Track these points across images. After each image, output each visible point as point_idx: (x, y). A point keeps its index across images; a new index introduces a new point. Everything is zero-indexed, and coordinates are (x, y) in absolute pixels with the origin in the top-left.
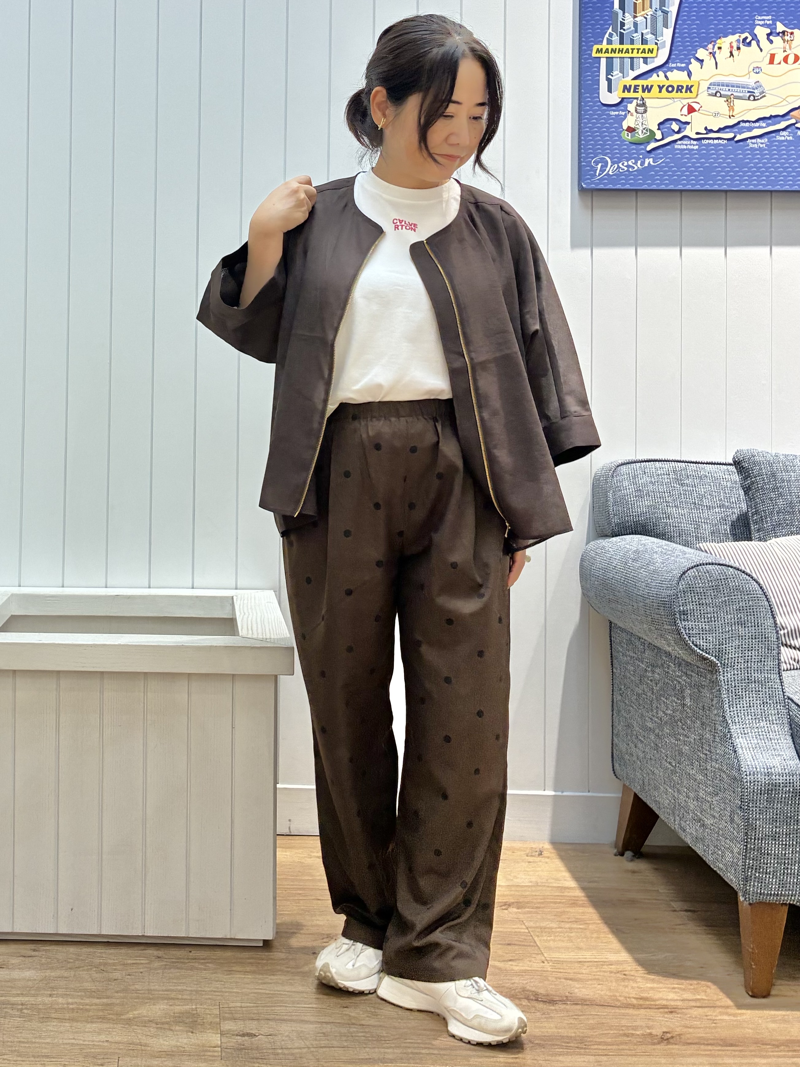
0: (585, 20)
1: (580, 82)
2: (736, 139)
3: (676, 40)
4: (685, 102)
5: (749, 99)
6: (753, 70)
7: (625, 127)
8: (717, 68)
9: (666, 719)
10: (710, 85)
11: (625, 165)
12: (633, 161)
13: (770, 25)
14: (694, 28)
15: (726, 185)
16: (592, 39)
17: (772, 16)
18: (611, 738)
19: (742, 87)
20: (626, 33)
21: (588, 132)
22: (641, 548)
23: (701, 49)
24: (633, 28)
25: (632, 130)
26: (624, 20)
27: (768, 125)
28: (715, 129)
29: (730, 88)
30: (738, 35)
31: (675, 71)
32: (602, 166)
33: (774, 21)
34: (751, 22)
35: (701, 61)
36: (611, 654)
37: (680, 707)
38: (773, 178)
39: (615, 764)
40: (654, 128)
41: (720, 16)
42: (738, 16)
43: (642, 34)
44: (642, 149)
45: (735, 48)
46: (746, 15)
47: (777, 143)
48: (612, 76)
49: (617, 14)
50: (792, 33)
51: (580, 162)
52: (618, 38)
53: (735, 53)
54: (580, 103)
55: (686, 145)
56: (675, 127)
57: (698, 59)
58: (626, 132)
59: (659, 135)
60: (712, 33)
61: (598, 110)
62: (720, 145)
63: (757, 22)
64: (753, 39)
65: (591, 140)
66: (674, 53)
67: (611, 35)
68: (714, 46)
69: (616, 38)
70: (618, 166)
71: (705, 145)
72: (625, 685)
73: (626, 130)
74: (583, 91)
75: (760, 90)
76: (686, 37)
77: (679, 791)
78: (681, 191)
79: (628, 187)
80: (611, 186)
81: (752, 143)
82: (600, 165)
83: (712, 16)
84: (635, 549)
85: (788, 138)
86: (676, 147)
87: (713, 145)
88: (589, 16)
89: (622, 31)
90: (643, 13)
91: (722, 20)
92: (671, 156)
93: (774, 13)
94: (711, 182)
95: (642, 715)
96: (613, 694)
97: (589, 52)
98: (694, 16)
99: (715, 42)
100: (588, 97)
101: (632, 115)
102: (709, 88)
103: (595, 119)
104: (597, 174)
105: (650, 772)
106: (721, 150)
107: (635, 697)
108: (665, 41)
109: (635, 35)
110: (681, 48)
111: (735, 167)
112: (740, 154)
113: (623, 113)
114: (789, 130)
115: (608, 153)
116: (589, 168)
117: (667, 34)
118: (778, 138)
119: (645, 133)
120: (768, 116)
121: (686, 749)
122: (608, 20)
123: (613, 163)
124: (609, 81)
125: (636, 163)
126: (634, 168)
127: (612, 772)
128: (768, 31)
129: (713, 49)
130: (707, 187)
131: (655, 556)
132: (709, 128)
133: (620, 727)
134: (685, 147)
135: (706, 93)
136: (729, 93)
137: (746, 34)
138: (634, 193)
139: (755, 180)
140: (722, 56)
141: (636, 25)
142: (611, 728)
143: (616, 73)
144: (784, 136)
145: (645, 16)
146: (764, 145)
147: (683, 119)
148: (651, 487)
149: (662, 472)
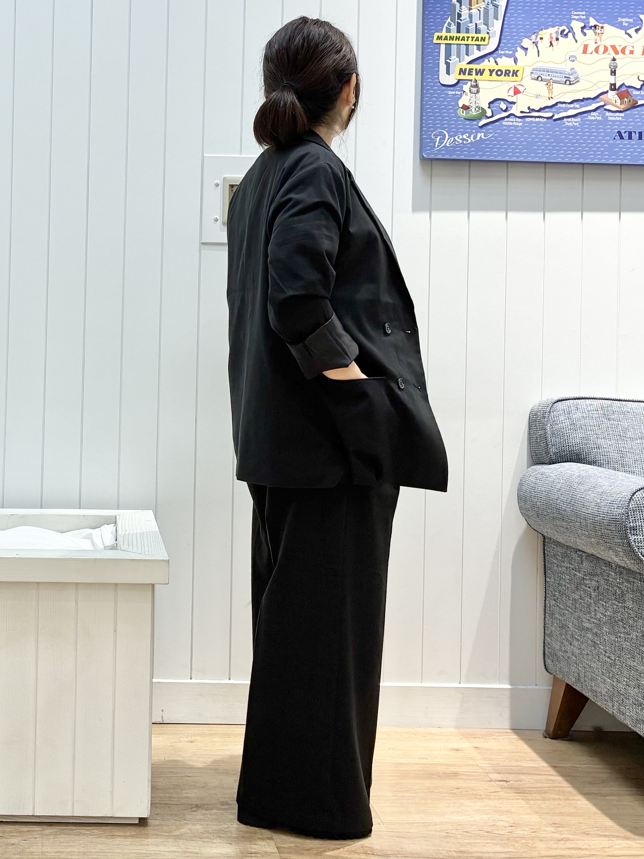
0: (427, 11)
1: (422, 65)
2: (554, 118)
3: (504, 30)
4: (512, 84)
5: (565, 83)
6: (570, 58)
7: (461, 105)
8: (539, 56)
9: (604, 619)
10: (533, 70)
11: (460, 138)
12: (467, 135)
13: (584, 19)
14: (520, 21)
15: (545, 157)
16: (434, 28)
17: (586, 11)
18: (543, 638)
19: (560, 73)
20: (463, 23)
21: (429, 108)
22: (584, 474)
23: (526, 39)
24: (468, 19)
25: (466, 108)
26: (461, 12)
27: (581, 107)
28: (537, 109)
29: (550, 73)
30: (557, 27)
31: (504, 57)
32: (440, 139)
33: (588, 16)
34: (568, 16)
35: (526, 49)
36: (545, 566)
37: (621, 610)
38: (584, 152)
39: (547, 660)
40: (485, 106)
41: (542, 10)
42: (557, 11)
43: (476, 24)
44: (475, 125)
45: (554, 39)
46: (564, 11)
47: (588, 122)
48: (450, 60)
49: (455, 6)
50: (602, 27)
51: (421, 135)
52: (456, 27)
53: (554, 43)
54: (422, 83)
55: (512, 122)
56: (503, 106)
57: (523, 48)
58: (462, 110)
59: (489, 114)
60: (535, 25)
61: (437, 90)
62: (539, 123)
63: (573, 17)
64: (569, 32)
65: (432, 116)
66: (502, 41)
67: (449, 24)
68: (537, 36)
69: (454, 27)
70: (454, 139)
71: (527, 122)
72: (560, 591)
73: (461, 108)
74: (425, 72)
75: (574, 76)
76: (513, 28)
77: (618, 681)
78: (507, 162)
79: (462, 157)
80: (447, 157)
81: (568, 121)
82: (439, 137)
83: (535, 10)
84: (578, 474)
85: (598, 118)
86: (504, 123)
87: (535, 122)
88: (430, 7)
89: (459, 21)
90: (477, 6)
91: (543, 14)
92: (499, 131)
93: (587, 9)
94: (533, 155)
95: (579, 617)
96: (545, 600)
97: (431, 39)
98: (520, 10)
99: (538, 33)
100: (429, 78)
101: (467, 95)
102: (532, 73)
103: (435, 97)
104: (436, 146)
105: (587, 666)
106: (542, 127)
107: (571, 602)
108: (495, 31)
109: (470, 25)
110: (509, 37)
111: (553, 142)
112: (558, 131)
113: (459, 93)
114: (598, 111)
115: (446, 128)
116: (429, 140)
117: (497, 25)
118: (590, 118)
119: (478, 111)
120: (581, 98)
121: (626, 645)
122: (446, 11)
123: (450, 136)
124: (448, 65)
125: (469, 137)
126: (468, 141)
127: (544, 667)
128: (583, 25)
129: (536, 39)
130: (530, 159)
131: (600, 480)
132: (531, 108)
133: (553, 628)
134: (511, 124)
135: (529, 77)
136: (549, 78)
137: (564, 27)
138: (468, 163)
139: (569, 154)
140: (543, 45)
141: (471, 16)
142: (543, 629)
143: (454, 58)
144: (594, 116)
145: (479, 8)
146: (578, 124)
147: (510, 99)
148: (583, 422)
149: (592, 409)
